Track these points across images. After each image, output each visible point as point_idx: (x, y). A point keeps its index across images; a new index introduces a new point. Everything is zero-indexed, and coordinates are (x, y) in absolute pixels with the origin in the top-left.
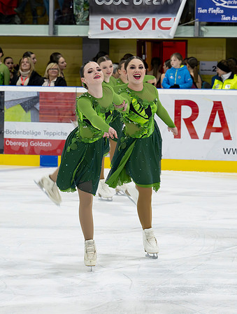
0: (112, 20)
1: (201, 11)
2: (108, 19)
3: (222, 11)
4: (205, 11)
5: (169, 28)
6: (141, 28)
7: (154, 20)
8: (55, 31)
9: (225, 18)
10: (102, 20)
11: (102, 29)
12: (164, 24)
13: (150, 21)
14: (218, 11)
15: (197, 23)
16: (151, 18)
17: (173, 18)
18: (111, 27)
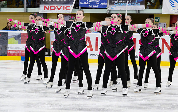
0: (48, 6)
1: (81, 3)
2: (47, 6)
3: (89, 4)
4: (83, 3)
5: (70, 10)
6: (59, 9)
7: (64, 6)
8: (26, 10)
9: (90, 6)
10: (45, 6)
11: (44, 9)
12: (67, 8)
13: (63, 7)
14: (88, 3)
15: (80, 8)
16: (63, 6)
17: (71, 6)
18: (48, 9)
